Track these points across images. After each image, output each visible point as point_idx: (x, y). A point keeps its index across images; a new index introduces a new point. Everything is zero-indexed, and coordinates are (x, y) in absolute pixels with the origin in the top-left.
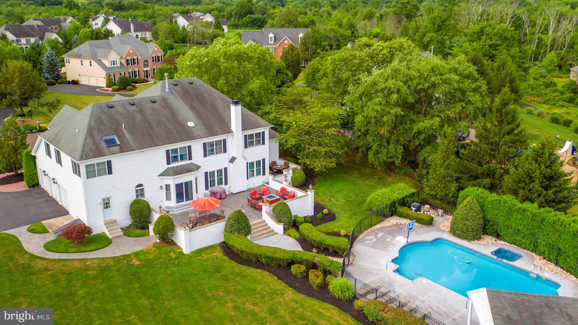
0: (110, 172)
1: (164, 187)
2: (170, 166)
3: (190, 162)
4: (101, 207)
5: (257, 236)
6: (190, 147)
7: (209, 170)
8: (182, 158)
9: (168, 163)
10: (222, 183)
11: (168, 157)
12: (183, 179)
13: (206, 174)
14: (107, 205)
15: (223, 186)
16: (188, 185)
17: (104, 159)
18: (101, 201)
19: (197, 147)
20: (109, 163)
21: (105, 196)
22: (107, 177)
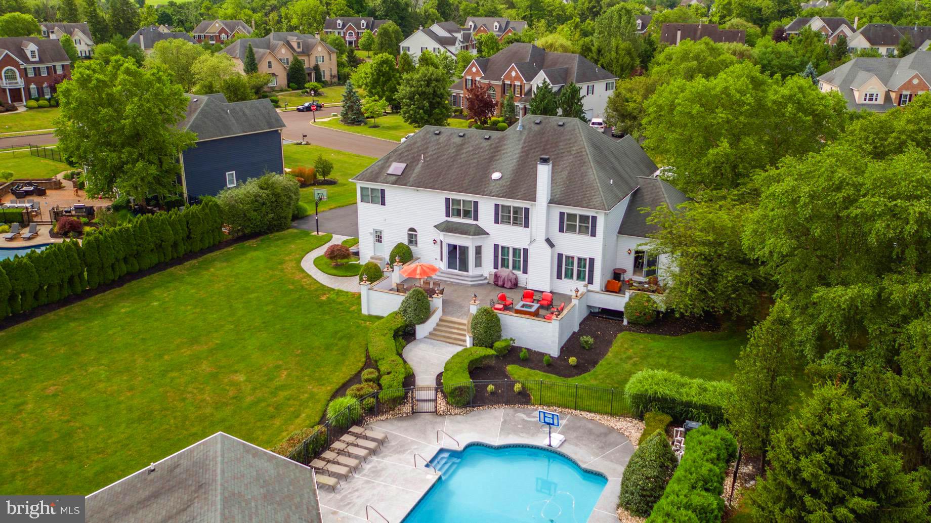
0: (383, 203)
1: (439, 242)
2: (449, 219)
3: (475, 222)
4: (372, 239)
5: (441, 336)
6: (476, 203)
7: (502, 243)
8: (467, 214)
9: (448, 215)
10: (519, 269)
11: (447, 208)
12: (459, 240)
13: (496, 246)
14: (379, 238)
15: (519, 273)
16: (464, 250)
17: (378, 186)
18: (372, 231)
19: (486, 207)
20: (383, 191)
21: (379, 228)
22: (379, 206)
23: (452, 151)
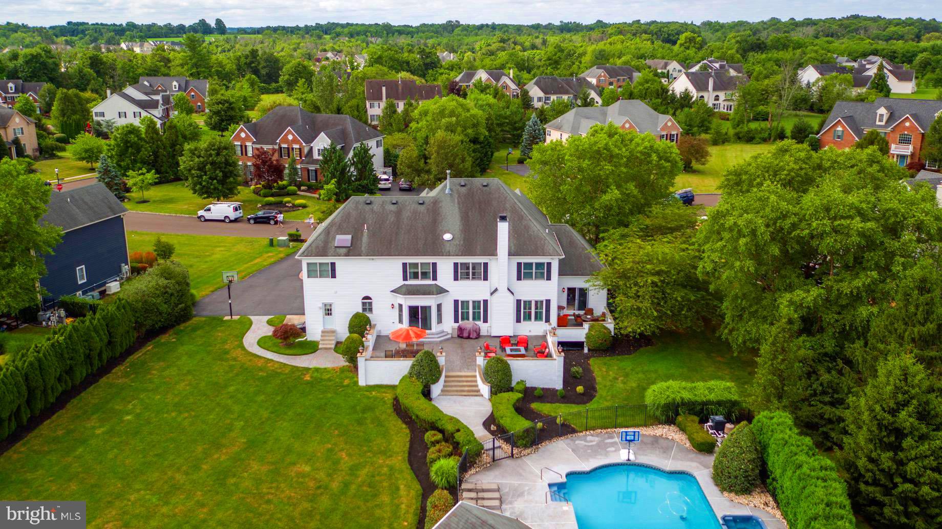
0: (334, 276)
1: (397, 306)
2: (406, 283)
3: (433, 282)
4: (321, 313)
5: (453, 391)
6: (434, 265)
7: (461, 298)
8: (425, 275)
9: (405, 279)
10: (479, 319)
11: (405, 271)
12: (420, 301)
13: (456, 302)
14: (328, 311)
15: (480, 323)
16: (426, 309)
17: (328, 260)
18: (321, 305)
19: (445, 267)
20: (333, 264)
21: (327, 301)
22: (329, 281)
23: (392, 218)
